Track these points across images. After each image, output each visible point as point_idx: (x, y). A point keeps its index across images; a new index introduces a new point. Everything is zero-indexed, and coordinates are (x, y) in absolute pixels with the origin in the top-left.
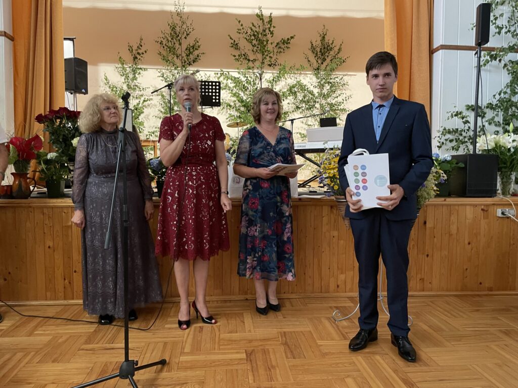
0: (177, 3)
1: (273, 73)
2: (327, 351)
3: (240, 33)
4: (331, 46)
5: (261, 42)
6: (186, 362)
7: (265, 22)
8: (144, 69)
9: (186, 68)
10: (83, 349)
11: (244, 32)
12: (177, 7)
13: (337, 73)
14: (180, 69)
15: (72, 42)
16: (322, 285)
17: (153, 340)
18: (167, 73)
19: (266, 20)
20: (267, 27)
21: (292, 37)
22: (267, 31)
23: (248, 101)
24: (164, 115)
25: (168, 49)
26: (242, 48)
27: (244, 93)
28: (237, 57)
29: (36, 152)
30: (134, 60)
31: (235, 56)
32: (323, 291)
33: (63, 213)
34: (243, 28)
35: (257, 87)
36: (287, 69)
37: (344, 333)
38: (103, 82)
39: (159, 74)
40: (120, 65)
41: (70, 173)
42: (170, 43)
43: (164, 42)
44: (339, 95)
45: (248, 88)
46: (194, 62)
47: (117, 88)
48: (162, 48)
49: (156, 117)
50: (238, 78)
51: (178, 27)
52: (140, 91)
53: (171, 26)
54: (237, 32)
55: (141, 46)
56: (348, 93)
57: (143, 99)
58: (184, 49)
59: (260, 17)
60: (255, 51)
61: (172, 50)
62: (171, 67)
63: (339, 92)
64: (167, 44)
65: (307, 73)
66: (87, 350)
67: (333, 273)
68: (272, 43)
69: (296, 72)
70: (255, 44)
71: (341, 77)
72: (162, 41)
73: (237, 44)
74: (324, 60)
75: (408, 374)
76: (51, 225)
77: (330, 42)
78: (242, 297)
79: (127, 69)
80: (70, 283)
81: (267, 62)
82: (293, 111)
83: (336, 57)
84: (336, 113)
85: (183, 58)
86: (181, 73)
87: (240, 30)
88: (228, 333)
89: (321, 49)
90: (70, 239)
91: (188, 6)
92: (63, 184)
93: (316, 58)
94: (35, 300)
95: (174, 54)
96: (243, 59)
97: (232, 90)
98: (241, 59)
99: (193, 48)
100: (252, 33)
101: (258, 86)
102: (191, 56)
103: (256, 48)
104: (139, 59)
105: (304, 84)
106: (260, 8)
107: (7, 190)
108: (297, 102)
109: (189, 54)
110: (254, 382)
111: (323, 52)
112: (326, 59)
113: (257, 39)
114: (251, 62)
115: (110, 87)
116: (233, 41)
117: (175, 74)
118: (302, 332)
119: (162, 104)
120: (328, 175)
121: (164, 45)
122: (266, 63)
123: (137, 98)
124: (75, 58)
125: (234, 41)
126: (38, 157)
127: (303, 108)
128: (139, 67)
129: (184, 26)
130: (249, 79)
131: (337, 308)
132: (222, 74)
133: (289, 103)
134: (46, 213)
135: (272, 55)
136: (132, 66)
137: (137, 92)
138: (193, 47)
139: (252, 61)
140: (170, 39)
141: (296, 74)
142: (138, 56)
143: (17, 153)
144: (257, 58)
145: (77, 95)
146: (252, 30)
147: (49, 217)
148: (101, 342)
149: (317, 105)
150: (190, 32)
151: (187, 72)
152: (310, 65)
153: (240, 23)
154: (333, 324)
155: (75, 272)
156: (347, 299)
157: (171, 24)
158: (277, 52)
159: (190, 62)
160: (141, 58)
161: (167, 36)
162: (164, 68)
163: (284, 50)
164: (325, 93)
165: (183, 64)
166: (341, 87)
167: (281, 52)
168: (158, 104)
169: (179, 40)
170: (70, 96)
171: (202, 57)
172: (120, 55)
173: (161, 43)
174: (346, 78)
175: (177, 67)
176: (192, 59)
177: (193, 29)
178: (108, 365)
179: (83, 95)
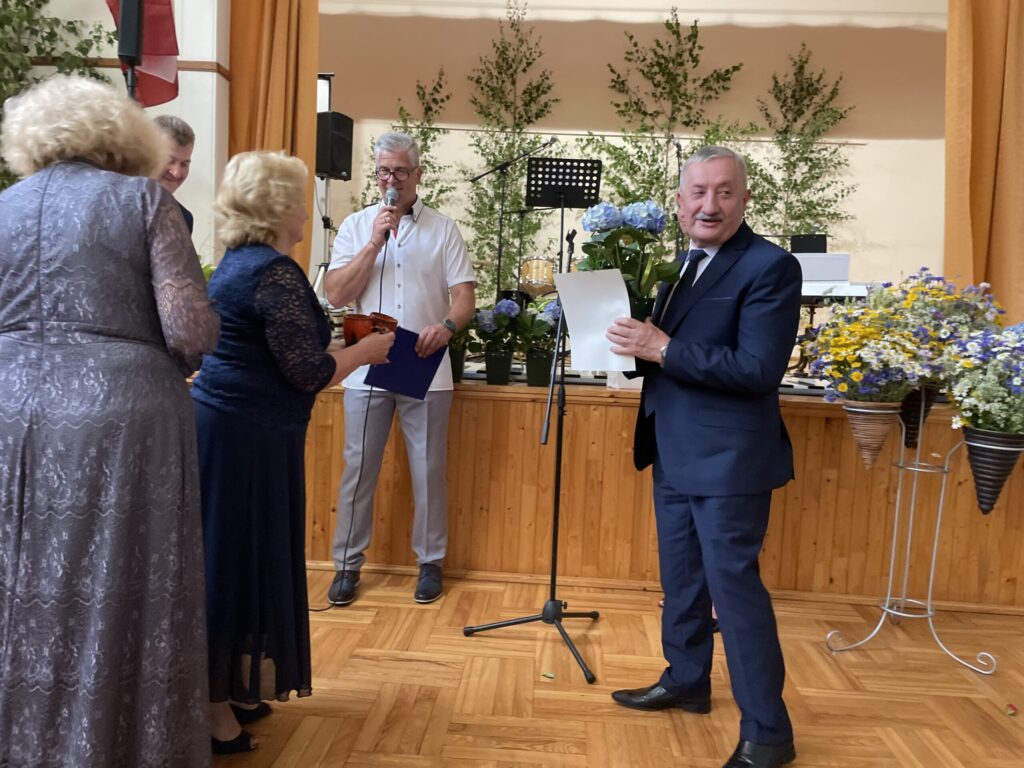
0: (512, 3)
1: (692, 139)
2: (822, 710)
3: (630, 60)
4: (815, 84)
5: (671, 77)
6: (547, 701)
7: (682, 37)
8: (444, 129)
9: (521, 130)
10: (357, 656)
11: (639, 58)
12: (511, 11)
13: (825, 139)
14: (509, 130)
15: (328, 82)
16: (799, 575)
17: (480, 651)
18: (486, 140)
19: (684, 34)
20: (685, 47)
21: (736, 68)
22: (686, 56)
23: (638, 193)
24: (475, 219)
25: (490, 93)
26: (633, 89)
27: (632, 178)
28: (623, 108)
30: (426, 113)
31: (618, 106)
32: (800, 586)
34: (637, 51)
35: (660, 167)
36: (722, 132)
37: (853, 678)
39: (472, 141)
40: (401, 124)
42: (495, 80)
43: (484, 79)
44: (828, 185)
45: (640, 169)
46: (536, 118)
48: (479, 89)
50: (621, 149)
51: (511, 49)
52: (434, 172)
53: (498, 48)
54: (626, 58)
55: (440, 86)
56: (848, 181)
57: (438, 187)
58: (520, 91)
59: (673, 28)
60: (658, 94)
61: (497, 94)
62: (495, 126)
63: (827, 179)
64: (489, 84)
65: (763, 139)
66: (365, 658)
67: (824, 554)
68: (694, 81)
69: (740, 138)
70: (659, 82)
71: (833, 147)
72: (480, 78)
73: (623, 82)
74: (800, 113)
77: (815, 77)
78: (636, 584)
79: (413, 130)
80: (323, 530)
81: (681, 117)
83: (826, 107)
84: (820, 223)
85: (518, 111)
86: (512, 138)
87: (631, 53)
88: (619, 653)
89: (794, 91)
90: (328, 452)
91: (534, 8)
93: (784, 110)
95: (501, 103)
96: (634, 113)
98: (631, 112)
99: (537, 91)
100: (655, 59)
101: (661, 164)
102: (533, 106)
103: (660, 90)
104: (436, 112)
105: (755, 161)
106: (674, 10)
109: (530, 101)
110: (683, 755)
111: (797, 97)
112: (803, 113)
113: (664, 71)
114: (648, 118)
116: (615, 77)
117: (497, 140)
119: (472, 199)
120: (832, 358)
121: (483, 85)
122: (679, 118)
123: (427, 185)
124: (334, 113)
125: (619, 76)
128: (434, 126)
129: (524, 48)
130: (645, 150)
131: (833, 625)
132: (589, 141)
135: (691, 104)
136: (422, 124)
137: (429, 174)
138: (537, 88)
139: (651, 115)
140: (495, 73)
141: (738, 140)
142: (433, 105)
144: (660, 110)
145: (332, 181)
146: (656, 53)
148: (388, 645)
149: (780, 205)
150: (534, 60)
151: (523, 136)
152: (770, 124)
153: (633, 41)
154: (827, 657)
156: (850, 608)
157: (498, 45)
158: (703, 98)
159: (529, 118)
160: (440, 110)
161: (491, 67)
162: (481, 128)
163: (717, 93)
164: (799, 181)
165: (517, 121)
166: (832, 169)
167: (710, 97)
168: (465, 198)
169: (512, 75)
170: (320, 183)
171: (554, 107)
172: (402, 104)
173: (478, 81)
174: (843, 151)
175: (506, 127)
176: (534, 111)
177: (540, 54)
178: (407, 690)
179: (343, 181)
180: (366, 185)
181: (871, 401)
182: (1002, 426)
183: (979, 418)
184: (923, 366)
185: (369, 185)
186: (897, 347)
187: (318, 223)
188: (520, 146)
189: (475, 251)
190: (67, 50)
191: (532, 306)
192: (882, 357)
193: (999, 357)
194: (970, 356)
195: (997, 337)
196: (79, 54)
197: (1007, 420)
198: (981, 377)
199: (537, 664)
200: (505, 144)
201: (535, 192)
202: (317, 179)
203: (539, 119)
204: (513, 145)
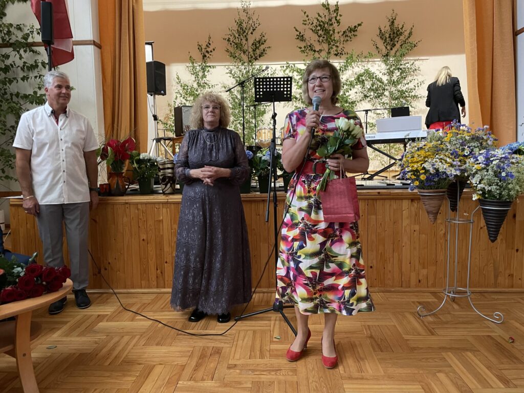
1: (339, 63)
2: (415, 346)
3: (305, 24)
4: (401, 30)
5: (327, 32)
6: (277, 350)
7: (331, 11)
8: (213, 66)
9: (252, 63)
11: (310, 23)
12: (243, 3)
13: (407, 58)
14: (246, 64)
15: (151, 46)
16: (403, 280)
17: (243, 328)
18: (235, 70)
19: (332, 9)
20: (333, 16)
21: (359, 25)
22: (334, 20)
25: (235, 46)
26: (308, 39)
28: (303, 49)
29: (129, 153)
30: (203, 58)
31: (300, 48)
32: (404, 285)
33: (155, 209)
34: (309, 19)
36: (354, 58)
37: (430, 328)
38: (175, 81)
39: (228, 71)
40: (191, 65)
41: (160, 171)
42: (237, 39)
43: (232, 39)
44: (411, 81)
46: (260, 57)
47: (188, 87)
48: (230, 44)
51: (244, 23)
52: (210, 88)
53: (238, 23)
54: (303, 23)
55: (210, 44)
56: (420, 79)
58: (250, 44)
59: (326, 6)
60: (321, 41)
61: (239, 46)
62: (239, 63)
63: (410, 78)
64: (234, 41)
65: (376, 60)
67: (415, 268)
68: (338, 33)
69: (364, 60)
70: (321, 34)
71: (412, 62)
72: (229, 39)
73: (302, 36)
74: (394, 45)
75: (502, 371)
76: (145, 219)
77: (400, 27)
79: (198, 67)
80: (161, 273)
81: (333, 51)
82: (361, 100)
83: (407, 41)
84: (407, 101)
85: (250, 54)
86: (248, 68)
87: (306, 21)
88: (313, 324)
89: (390, 34)
90: (161, 234)
92: (153, 181)
93: (385, 44)
94: (131, 288)
95: (241, 50)
96: (309, 51)
97: (298, 83)
98: (307, 51)
99: (259, 43)
100: (318, 23)
102: (258, 51)
103: (321, 38)
104: (208, 57)
105: (373, 72)
107: (106, 189)
108: (365, 91)
109: (256, 49)
110: (345, 373)
111: (392, 37)
112: (395, 45)
113: (323, 28)
114: (317, 53)
115: (181, 86)
116: (298, 33)
117: (241, 70)
118: (386, 326)
119: (230, 100)
120: (410, 169)
121: (231, 42)
124: (155, 61)
125: (300, 33)
126: (131, 157)
127: (372, 97)
128: (208, 65)
129: (251, 22)
131: (420, 303)
132: (287, 67)
133: (356, 93)
134: (140, 209)
135: (338, 44)
136: (202, 64)
137: (207, 89)
138: (259, 42)
139: (318, 51)
140: (237, 35)
141: (363, 62)
142: (207, 54)
143: (114, 155)
144: (323, 49)
145: (156, 96)
146: (318, 20)
147: (143, 212)
149: (387, 93)
150: (256, 27)
151: (254, 67)
152: (379, 52)
153: (306, 15)
154: (418, 319)
155: (166, 262)
156: (429, 294)
157: (237, 21)
158: (344, 41)
159: (256, 57)
160: (210, 56)
161: (234, 33)
162: (232, 64)
163: (351, 38)
164: (395, 80)
165: (250, 59)
166: (412, 73)
167: (348, 40)
169: (246, 36)
170: (150, 98)
171: (268, 51)
172: (191, 54)
173: (229, 40)
174: (416, 63)
175: (244, 63)
176: (258, 54)
177: (259, 24)
178: (206, 349)
179: (162, 96)
180: (175, 97)
181: (431, 189)
182: (498, 197)
183: (486, 194)
184: (456, 170)
185: (177, 97)
186: (443, 161)
187: (150, 118)
188: (252, 72)
190: (17, 39)
191: (259, 153)
192: (435, 166)
193: (494, 162)
194: (480, 163)
195: (493, 152)
196: (23, 41)
197: (500, 194)
198: (486, 173)
199: (272, 332)
200: (245, 72)
201: (260, 95)
202: (149, 96)
203: (261, 57)
204: (249, 71)
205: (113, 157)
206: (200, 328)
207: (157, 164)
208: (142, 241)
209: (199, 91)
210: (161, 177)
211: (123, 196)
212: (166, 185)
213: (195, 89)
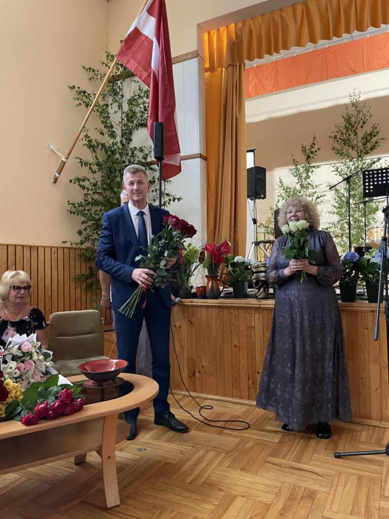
0: (352, 94)
8: (317, 166)
9: (362, 158)
10: (269, 462)
12: (351, 98)
14: (355, 160)
15: (253, 153)
18: (341, 166)
24: (338, 210)
25: (343, 142)
29: (225, 256)
30: (307, 159)
33: (248, 314)
38: (277, 185)
39: (333, 169)
40: (294, 167)
41: (253, 275)
42: (345, 135)
43: (339, 135)
46: (371, 150)
47: (290, 189)
48: (336, 142)
49: (329, 212)
51: (353, 117)
52: (313, 188)
53: (345, 118)
55: (314, 144)
57: (315, 196)
58: (360, 138)
62: (346, 159)
64: (341, 138)
66: (273, 464)
72: (336, 136)
76: (237, 324)
79: (301, 169)
80: (253, 383)
85: (359, 148)
86: (357, 163)
90: (253, 340)
91: (364, 94)
92: (246, 284)
95: (349, 146)
99: (371, 136)
102: (369, 144)
104: (313, 158)
107: (202, 291)
109: (366, 143)
115: (284, 189)
117: (349, 166)
119: (335, 199)
121: (338, 139)
124: (256, 167)
126: (227, 261)
128: (312, 165)
129: (361, 115)
134: (232, 313)
136: (305, 165)
137: (310, 190)
138: (371, 135)
140: (344, 131)
143: (210, 258)
145: (257, 200)
147: (235, 316)
148: (287, 458)
150: (367, 120)
151: (364, 161)
155: (258, 373)
157: (345, 117)
159: (367, 151)
160: (314, 156)
161: (342, 129)
162: (338, 162)
165: (359, 154)
168: (331, 199)
169: (355, 130)
170: (250, 202)
171: (381, 143)
172: (294, 157)
173: (335, 138)
175: (353, 158)
176: (369, 147)
177: (371, 116)
178: (297, 489)
179: (262, 200)
180: (277, 201)
185: (279, 200)
187: (250, 222)
188: (362, 167)
189: (339, 227)
190: (139, 159)
191: (367, 254)
196: (143, 161)
200: (353, 168)
201: (369, 189)
202: (249, 200)
203: (373, 151)
204: (358, 167)
205: (209, 260)
206: (291, 458)
207: (251, 268)
208: (234, 348)
209: (302, 193)
210: (254, 281)
211: (217, 299)
212: (259, 289)
213: (298, 191)
